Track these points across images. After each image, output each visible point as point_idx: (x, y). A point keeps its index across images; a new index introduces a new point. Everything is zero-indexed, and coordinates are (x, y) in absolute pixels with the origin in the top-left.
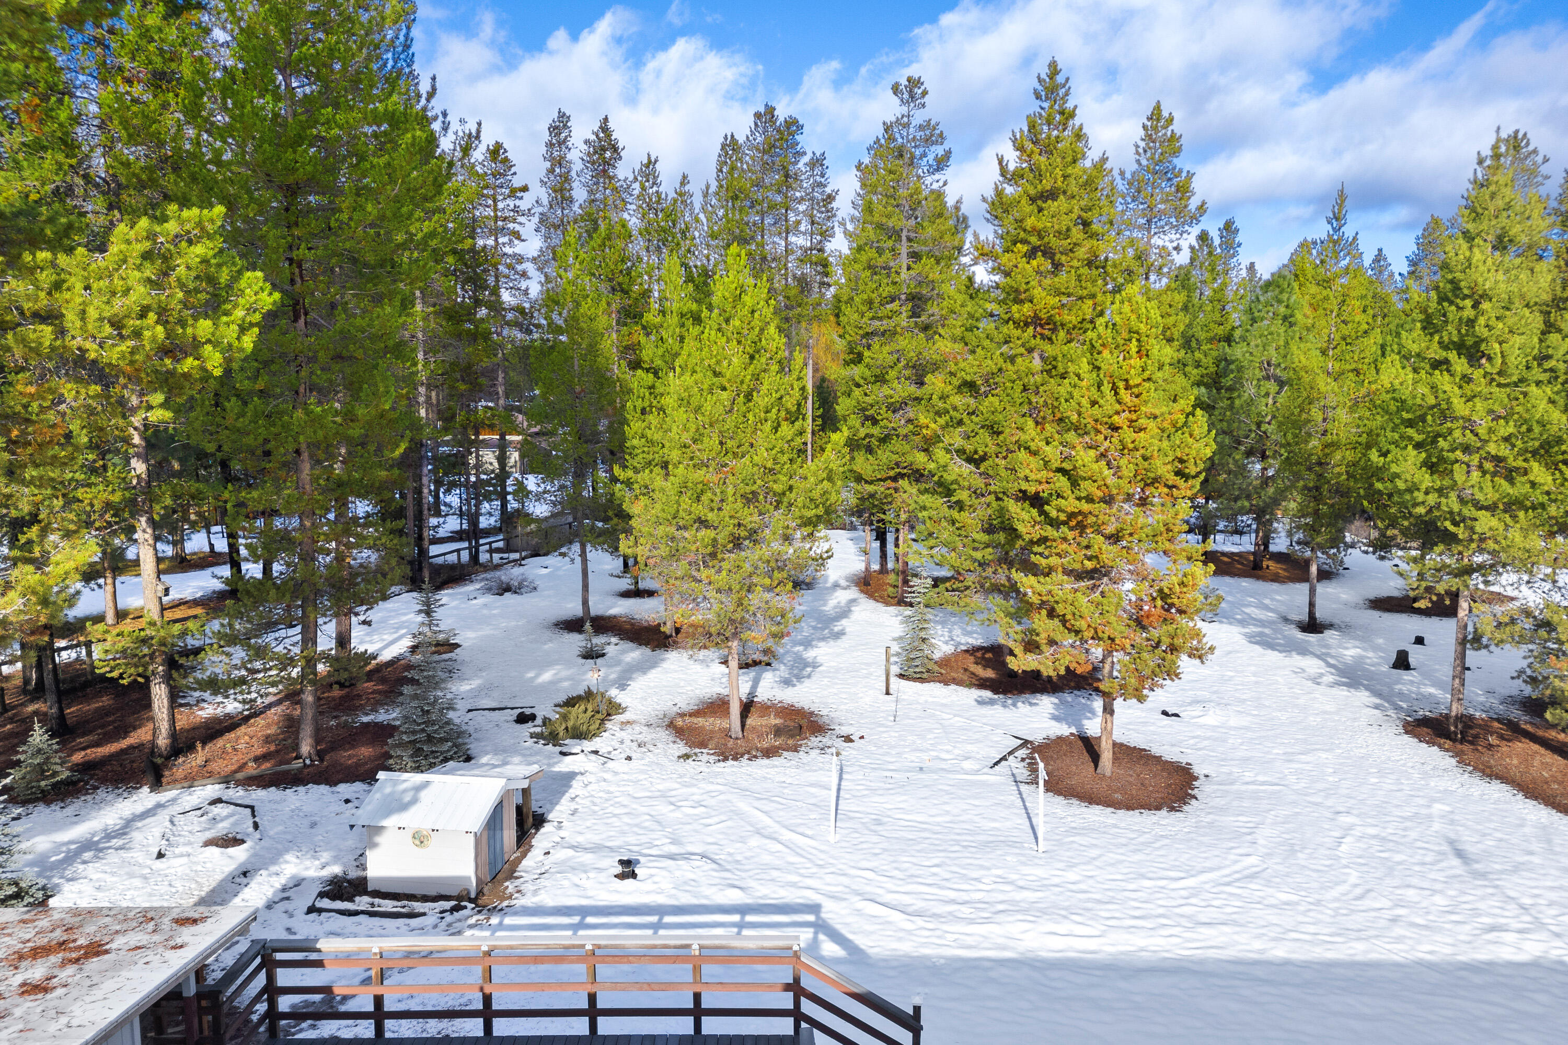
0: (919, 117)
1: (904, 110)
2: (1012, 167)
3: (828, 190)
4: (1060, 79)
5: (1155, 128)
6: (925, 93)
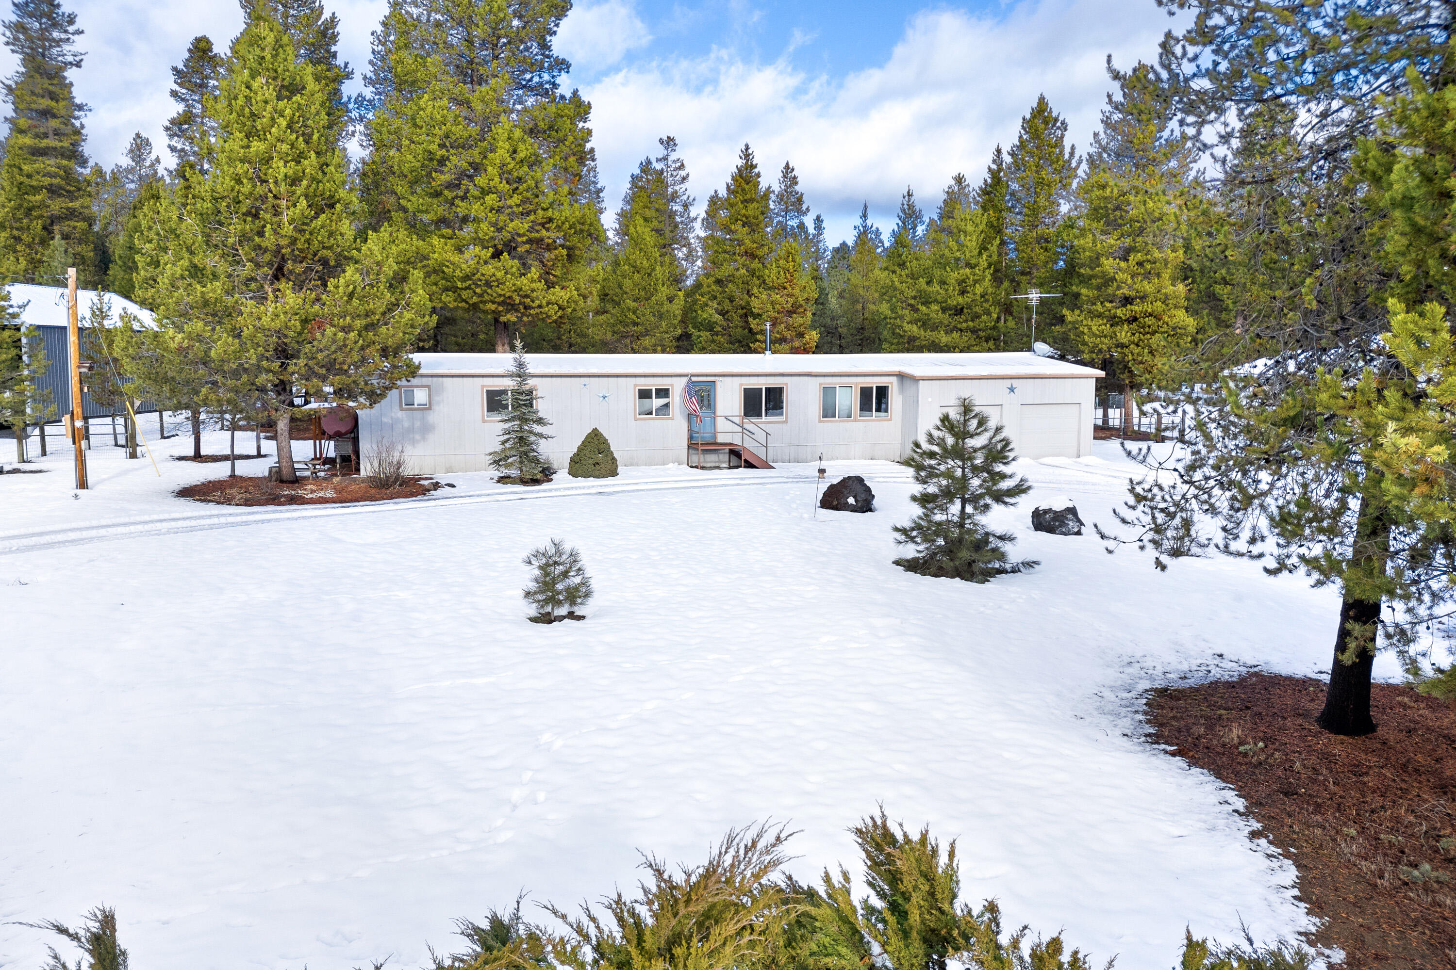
0: (673, 156)
1: (665, 152)
5: (787, 173)
6: (676, 145)
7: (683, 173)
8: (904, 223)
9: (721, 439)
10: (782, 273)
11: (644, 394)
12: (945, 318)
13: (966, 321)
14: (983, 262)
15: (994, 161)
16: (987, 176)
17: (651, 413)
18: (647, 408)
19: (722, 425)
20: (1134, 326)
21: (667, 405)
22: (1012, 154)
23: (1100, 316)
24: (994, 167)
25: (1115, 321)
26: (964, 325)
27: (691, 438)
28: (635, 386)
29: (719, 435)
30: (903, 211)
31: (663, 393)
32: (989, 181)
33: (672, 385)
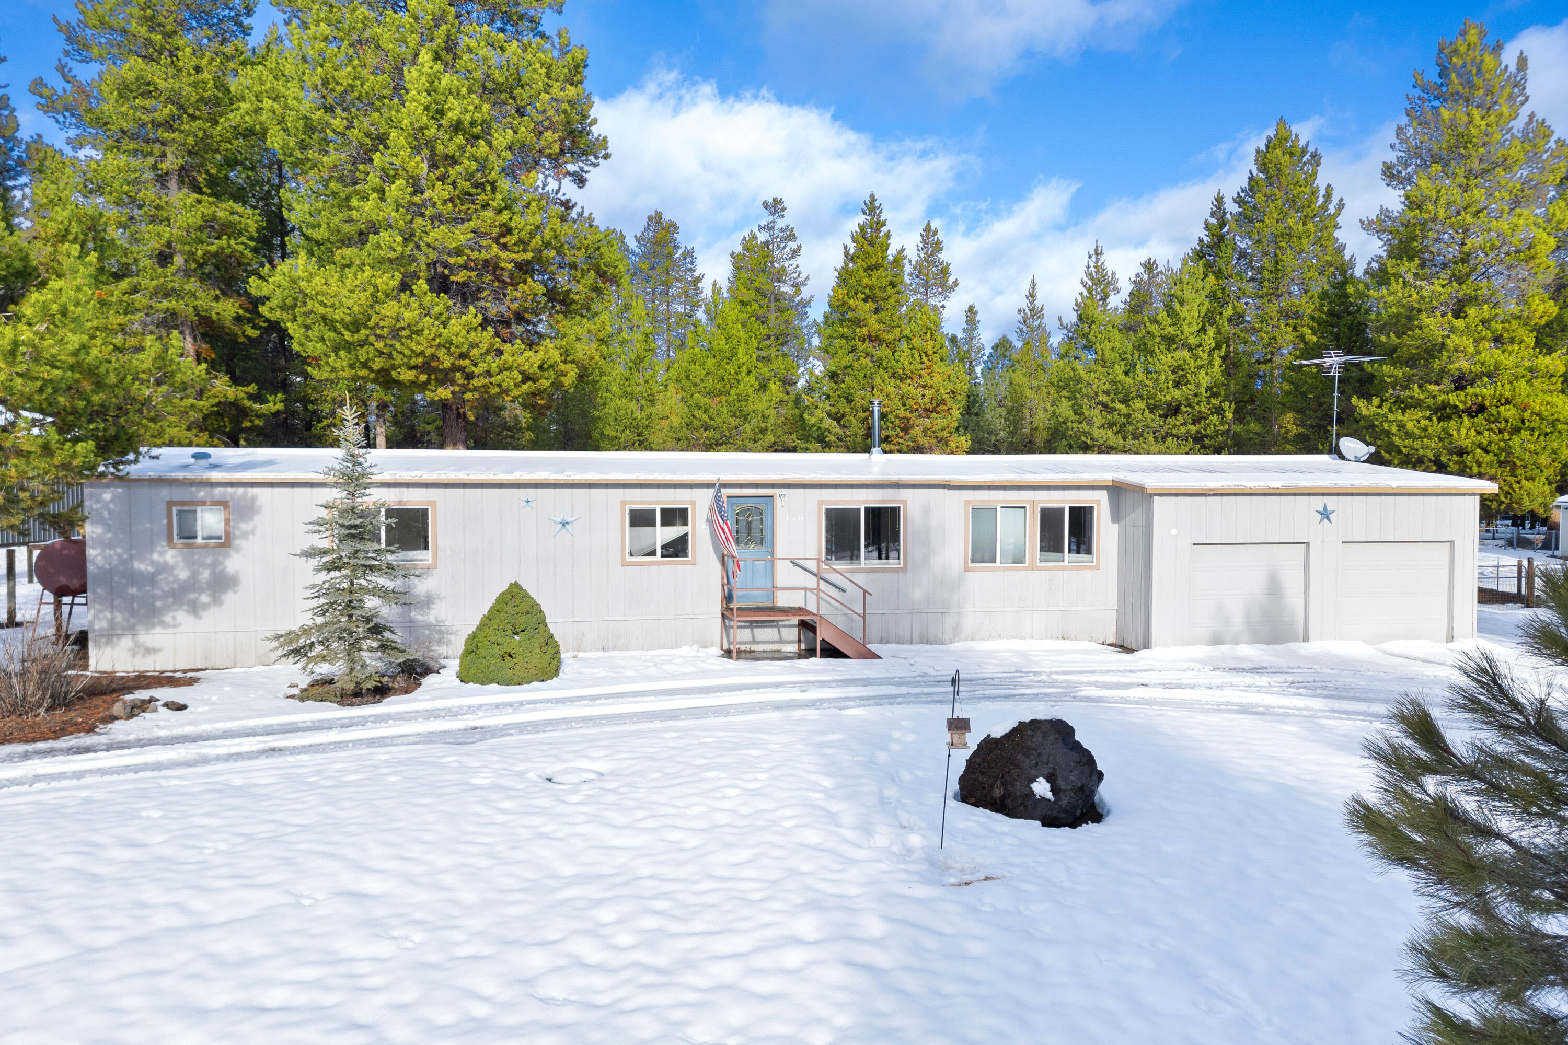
0: (781, 223)
1: (771, 218)
2: (852, 252)
3: (696, 274)
4: (877, 204)
5: (927, 236)
6: (784, 209)
7: (792, 245)
8: (1090, 292)
9: (783, 600)
10: (916, 356)
11: (641, 519)
12: (1153, 420)
13: (1184, 424)
14: (1210, 338)
15: (1213, 214)
16: (1203, 233)
17: (653, 553)
18: (645, 545)
19: (785, 574)
20: (1480, 419)
21: (683, 540)
22: (1239, 201)
23: (1418, 404)
24: (1213, 221)
25: (1444, 412)
26: (1183, 430)
27: (728, 598)
28: (624, 503)
29: (779, 594)
30: (1089, 275)
31: (675, 516)
32: (1206, 240)
33: (693, 503)
